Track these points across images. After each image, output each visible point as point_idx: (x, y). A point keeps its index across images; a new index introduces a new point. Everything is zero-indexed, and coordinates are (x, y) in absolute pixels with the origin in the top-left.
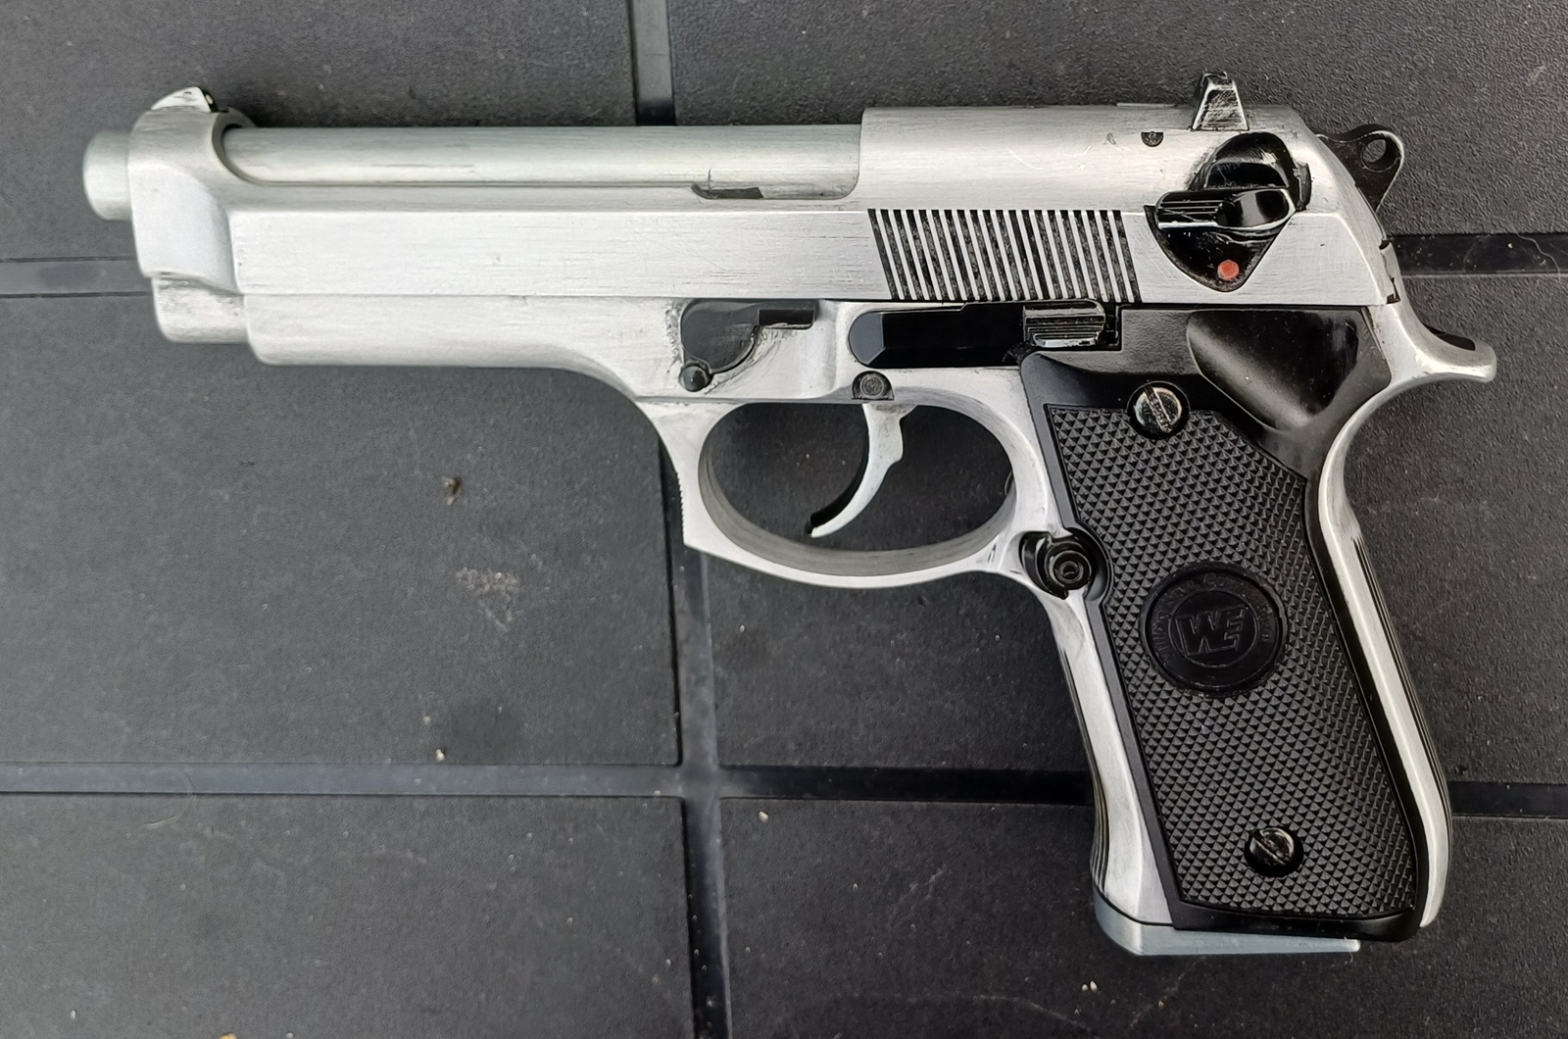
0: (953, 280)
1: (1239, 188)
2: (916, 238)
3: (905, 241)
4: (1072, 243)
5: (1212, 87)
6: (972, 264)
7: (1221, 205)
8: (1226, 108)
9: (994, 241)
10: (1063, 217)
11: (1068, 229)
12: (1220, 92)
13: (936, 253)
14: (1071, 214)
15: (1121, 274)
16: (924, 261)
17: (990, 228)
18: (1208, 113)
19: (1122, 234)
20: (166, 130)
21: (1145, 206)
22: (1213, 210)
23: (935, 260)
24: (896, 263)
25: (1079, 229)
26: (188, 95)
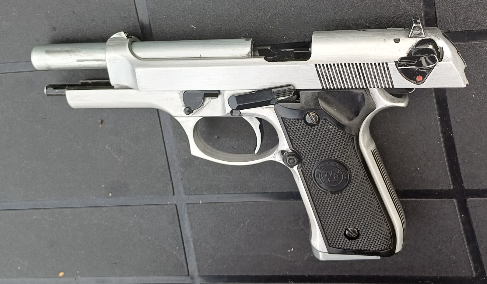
0: (340, 83)
1: (422, 55)
2: (329, 72)
3: (325, 72)
4: (374, 72)
5: (414, 25)
6: (345, 78)
7: (417, 61)
8: (419, 31)
9: (351, 72)
10: (371, 65)
11: (372, 68)
12: (417, 27)
13: (334, 76)
14: (373, 64)
15: (388, 80)
16: (331, 78)
17: (350, 68)
18: (413, 33)
19: (388, 69)
20: (115, 45)
21: (395, 61)
22: (414, 63)
23: (334, 77)
24: (323, 79)
25: (376, 68)
26: (120, 34)
